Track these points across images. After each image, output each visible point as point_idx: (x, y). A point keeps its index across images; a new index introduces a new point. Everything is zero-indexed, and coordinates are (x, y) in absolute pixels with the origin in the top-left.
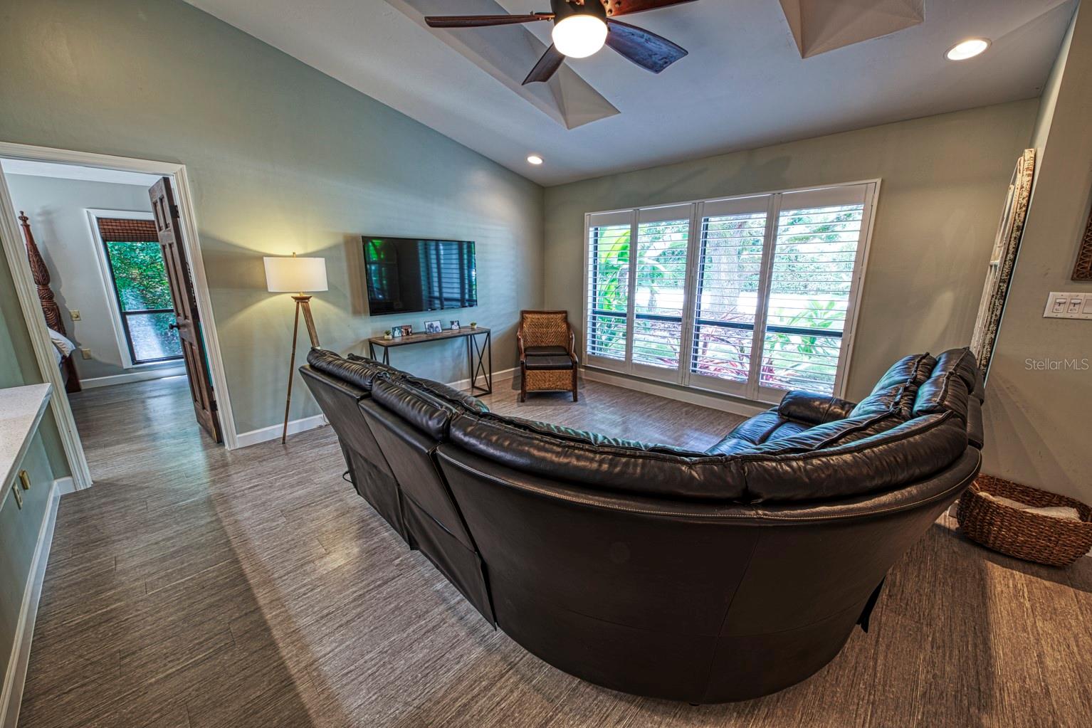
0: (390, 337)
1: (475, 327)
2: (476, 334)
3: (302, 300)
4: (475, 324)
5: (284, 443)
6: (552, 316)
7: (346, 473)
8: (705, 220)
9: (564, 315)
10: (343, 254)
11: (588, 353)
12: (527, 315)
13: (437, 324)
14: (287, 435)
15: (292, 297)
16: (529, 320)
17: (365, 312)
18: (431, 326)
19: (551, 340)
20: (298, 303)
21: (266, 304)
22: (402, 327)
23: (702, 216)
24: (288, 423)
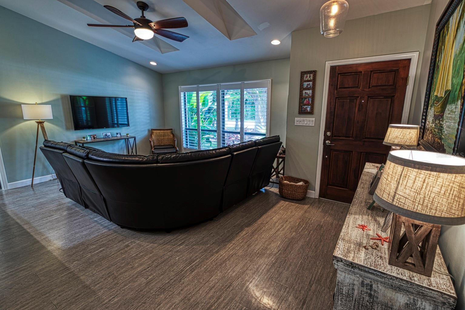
0: (85, 139)
1: (129, 135)
2: (129, 138)
3: (40, 123)
4: (128, 134)
5: (32, 186)
6: (166, 131)
7: (61, 189)
8: (222, 91)
9: (171, 130)
10: (60, 102)
11: (184, 147)
12: (154, 131)
13: (108, 134)
14: (33, 184)
15: (36, 122)
16: (155, 133)
17: (72, 129)
18: (106, 135)
19: (166, 142)
20: (38, 124)
21: (22, 125)
22: (91, 135)
23: (220, 90)
24: (34, 179)
